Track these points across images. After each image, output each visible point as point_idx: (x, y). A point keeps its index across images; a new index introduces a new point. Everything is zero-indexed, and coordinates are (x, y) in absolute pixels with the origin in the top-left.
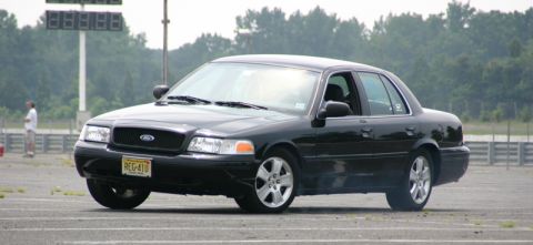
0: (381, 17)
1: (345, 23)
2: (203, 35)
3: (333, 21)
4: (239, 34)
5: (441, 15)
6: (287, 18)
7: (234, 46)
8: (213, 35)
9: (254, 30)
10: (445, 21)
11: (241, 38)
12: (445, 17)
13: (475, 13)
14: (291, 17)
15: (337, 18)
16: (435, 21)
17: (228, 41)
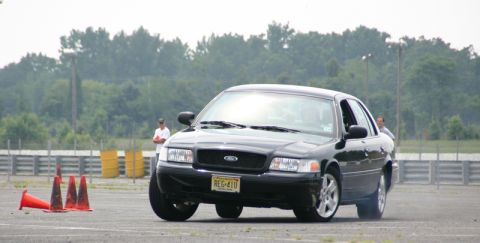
0: (204, 38)
1: (168, 43)
2: (28, 55)
3: (156, 41)
4: (64, 54)
5: (262, 35)
6: (111, 38)
7: (59, 66)
8: (38, 54)
9: (79, 50)
10: (265, 42)
11: (65, 57)
12: (265, 38)
13: (294, 34)
14: (116, 37)
15: (161, 38)
16: (256, 41)
17: (53, 61)
